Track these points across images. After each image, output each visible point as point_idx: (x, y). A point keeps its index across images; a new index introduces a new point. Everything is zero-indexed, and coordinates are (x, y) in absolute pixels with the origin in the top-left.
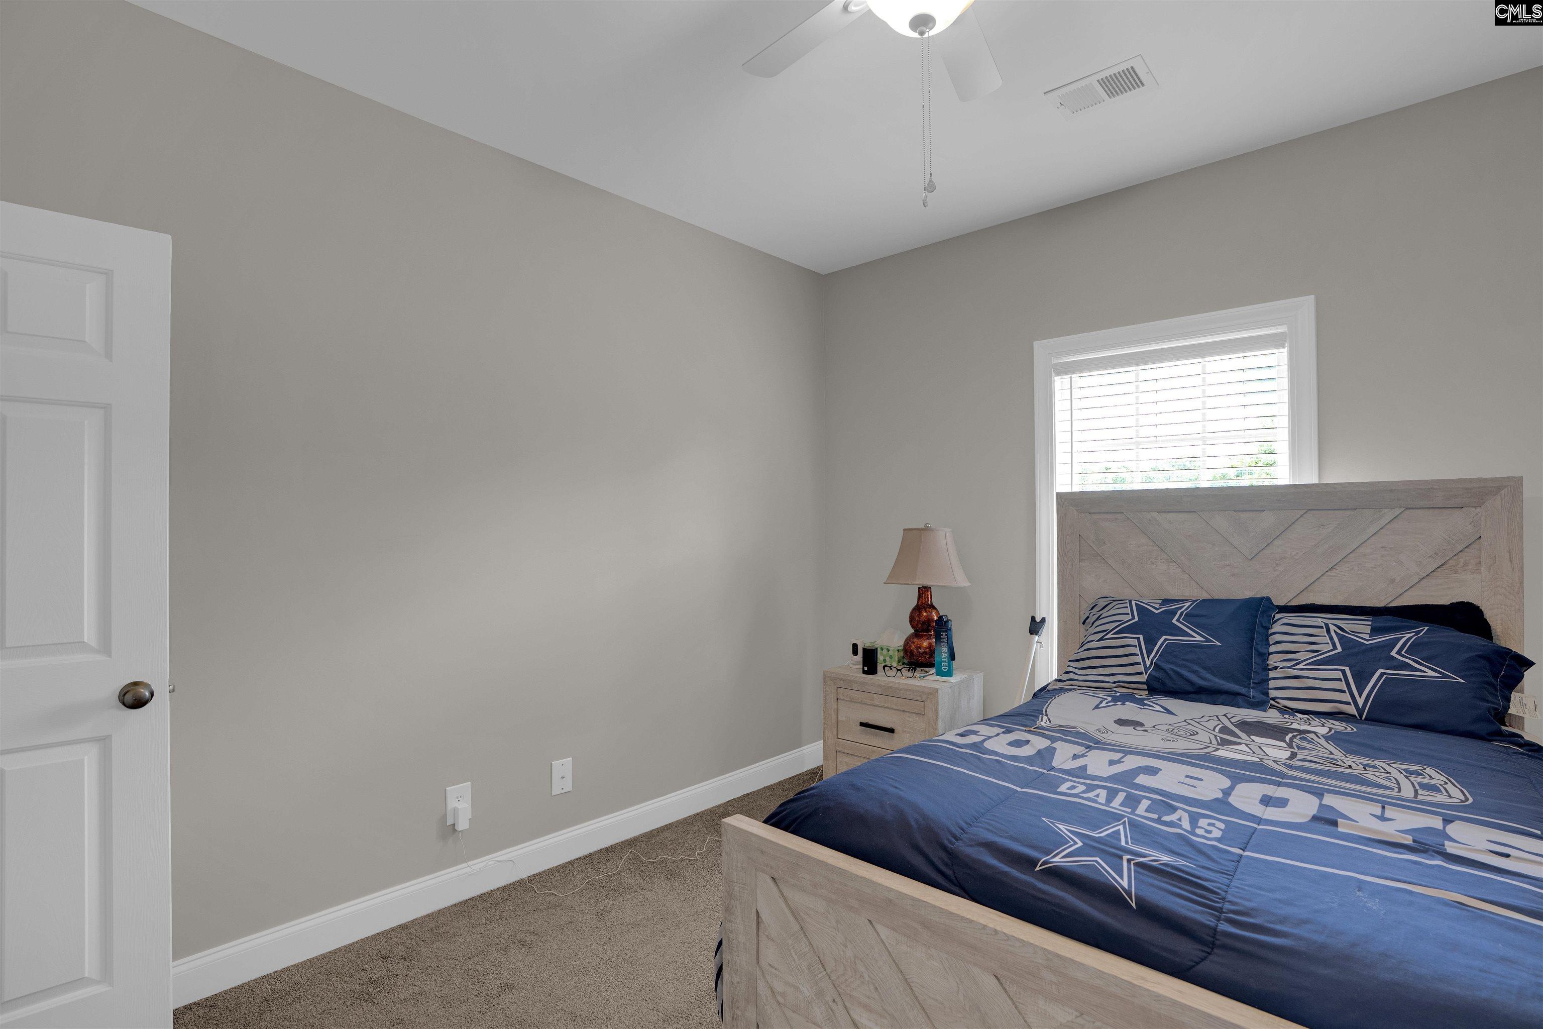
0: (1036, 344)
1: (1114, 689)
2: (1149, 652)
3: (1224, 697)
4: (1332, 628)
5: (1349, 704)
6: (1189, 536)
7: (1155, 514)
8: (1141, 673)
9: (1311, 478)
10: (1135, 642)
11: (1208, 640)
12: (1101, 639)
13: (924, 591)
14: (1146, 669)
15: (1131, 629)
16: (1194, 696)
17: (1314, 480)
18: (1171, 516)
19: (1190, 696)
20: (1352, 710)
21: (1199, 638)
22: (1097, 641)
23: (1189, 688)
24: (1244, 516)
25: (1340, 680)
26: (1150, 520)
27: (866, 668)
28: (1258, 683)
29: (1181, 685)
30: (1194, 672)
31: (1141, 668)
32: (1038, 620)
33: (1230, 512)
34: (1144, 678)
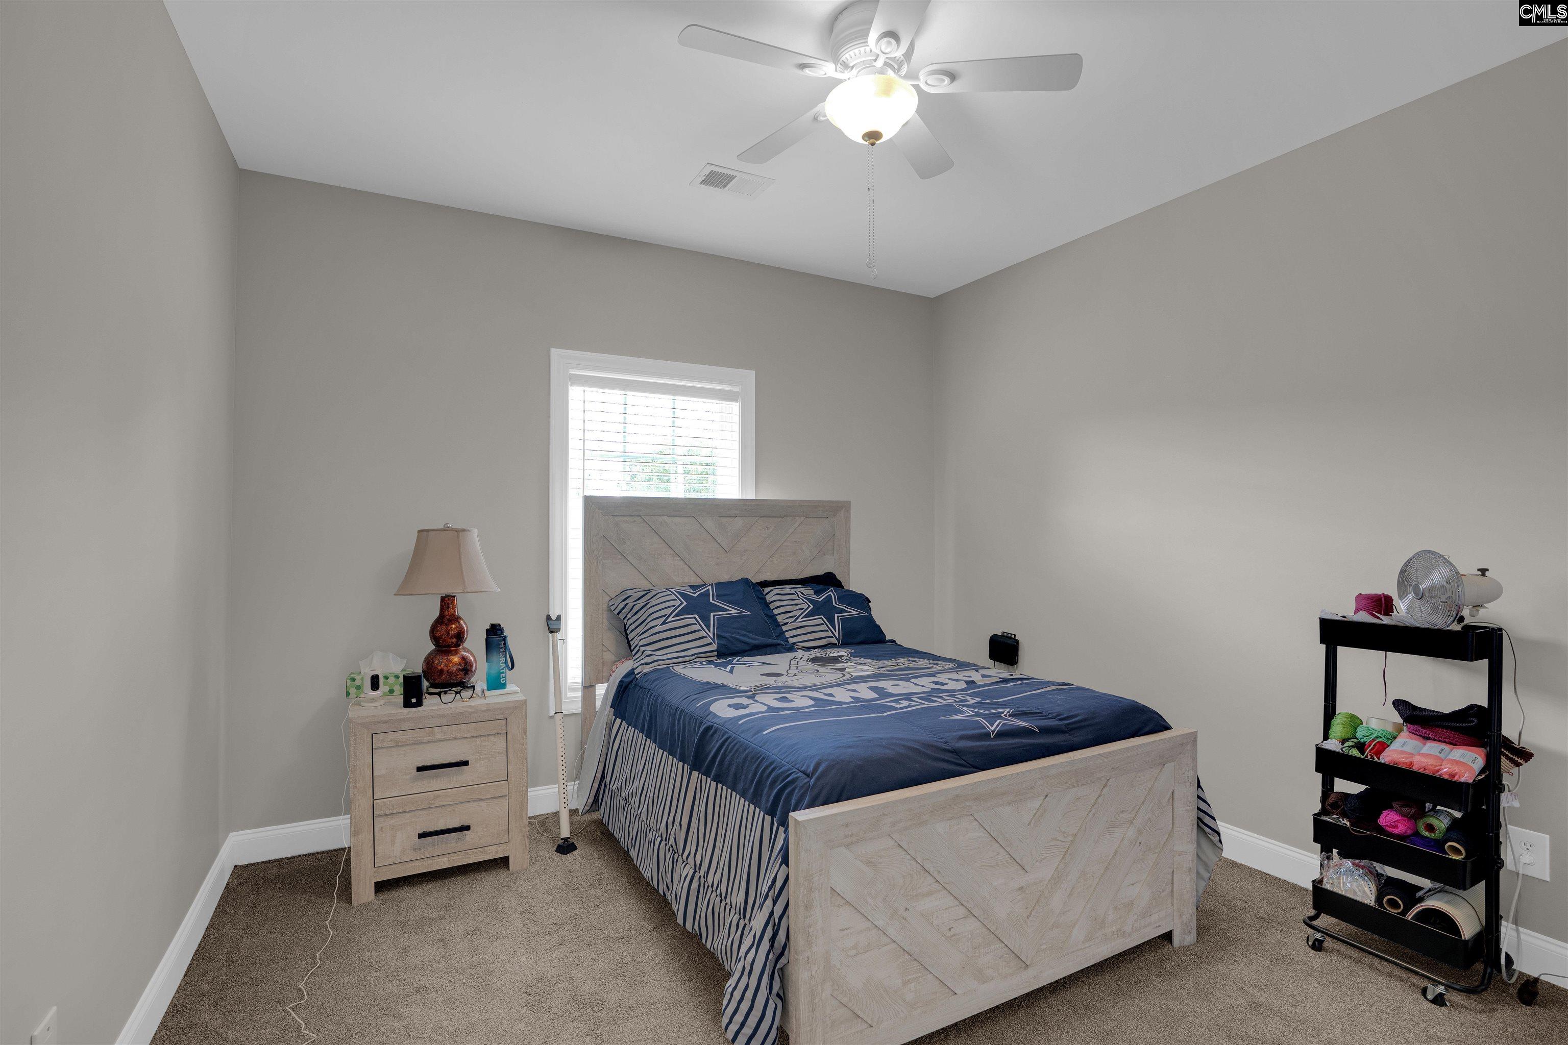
0: (553, 350)
1: (695, 660)
2: (708, 627)
3: (768, 649)
4: (799, 593)
5: (832, 637)
6: (689, 536)
7: (665, 518)
8: (710, 644)
9: (751, 496)
10: (693, 621)
11: (742, 612)
12: (664, 623)
13: (447, 602)
14: (713, 640)
15: (684, 611)
16: (749, 653)
17: (754, 498)
18: (677, 520)
19: (747, 653)
20: (834, 641)
21: (735, 611)
22: (661, 625)
23: (747, 648)
24: (724, 520)
25: (822, 624)
26: (661, 523)
27: (414, 700)
28: (779, 635)
29: (742, 647)
30: (744, 635)
31: (709, 640)
32: (554, 618)
33: (717, 517)
34: (714, 647)
